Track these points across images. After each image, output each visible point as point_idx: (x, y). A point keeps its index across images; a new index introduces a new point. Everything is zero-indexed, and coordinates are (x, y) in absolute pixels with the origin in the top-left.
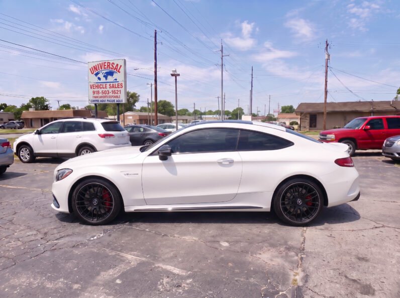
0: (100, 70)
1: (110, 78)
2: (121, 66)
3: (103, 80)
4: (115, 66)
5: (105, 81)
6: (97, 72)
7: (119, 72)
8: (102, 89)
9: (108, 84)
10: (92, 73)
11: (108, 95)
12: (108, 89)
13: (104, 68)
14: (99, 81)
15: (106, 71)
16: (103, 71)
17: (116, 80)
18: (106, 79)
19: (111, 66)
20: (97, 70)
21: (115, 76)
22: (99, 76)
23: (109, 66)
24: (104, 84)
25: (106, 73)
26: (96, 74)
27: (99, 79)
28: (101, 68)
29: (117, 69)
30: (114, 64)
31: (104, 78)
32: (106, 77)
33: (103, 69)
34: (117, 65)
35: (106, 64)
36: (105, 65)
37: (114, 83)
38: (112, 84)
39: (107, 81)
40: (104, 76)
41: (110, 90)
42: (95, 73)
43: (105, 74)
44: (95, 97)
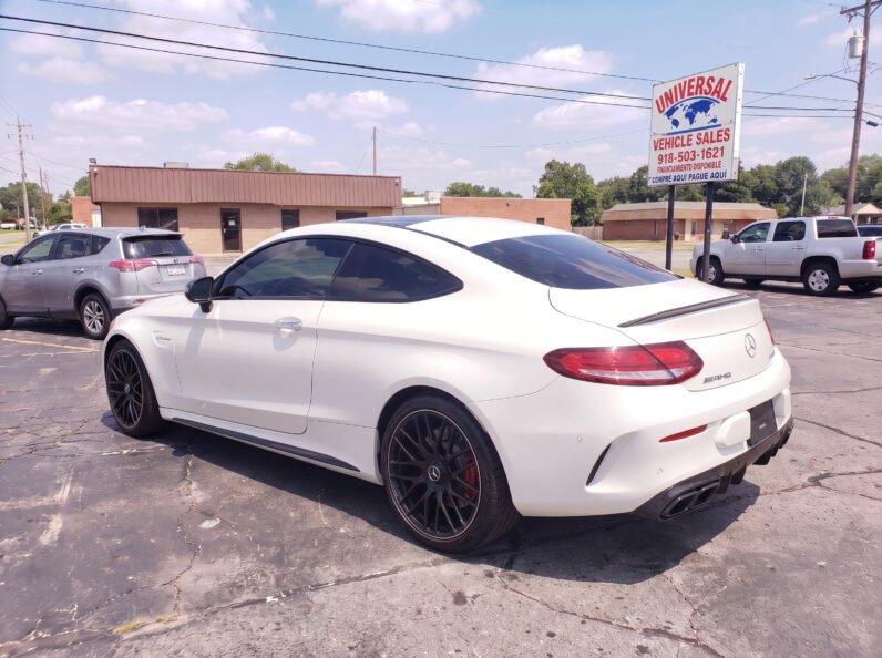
0: (680, 100)
1: (702, 119)
2: (730, 82)
3: (684, 124)
4: (714, 85)
5: (688, 127)
6: (670, 106)
7: (724, 99)
8: (681, 149)
9: (695, 134)
10: (661, 112)
11: (692, 162)
13: (690, 94)
14: (675, 129)
16: (685, 104)
17: (714, 120)
18: (691, 122)
19: (705, 87)
20: (672, 102)
21: (714, 110)
22: (675, 116)
24: (685, 135)
25: (693, 106)
26: (669, 113)
27: (676, 123)
29: (719, 93)
30: (712, 78)
31: (688, 120)
32: (690, 116)
33: (686, 97)
34: (721, 80)
35: (694, 83)
36: (692, 87)
37: (709, 131)
38: (703, 132)
39: (695, 126)
40: (687, 116)
41: (699, 149)
42: (667, 110)
43: (691, 110)
44: (662, 170)
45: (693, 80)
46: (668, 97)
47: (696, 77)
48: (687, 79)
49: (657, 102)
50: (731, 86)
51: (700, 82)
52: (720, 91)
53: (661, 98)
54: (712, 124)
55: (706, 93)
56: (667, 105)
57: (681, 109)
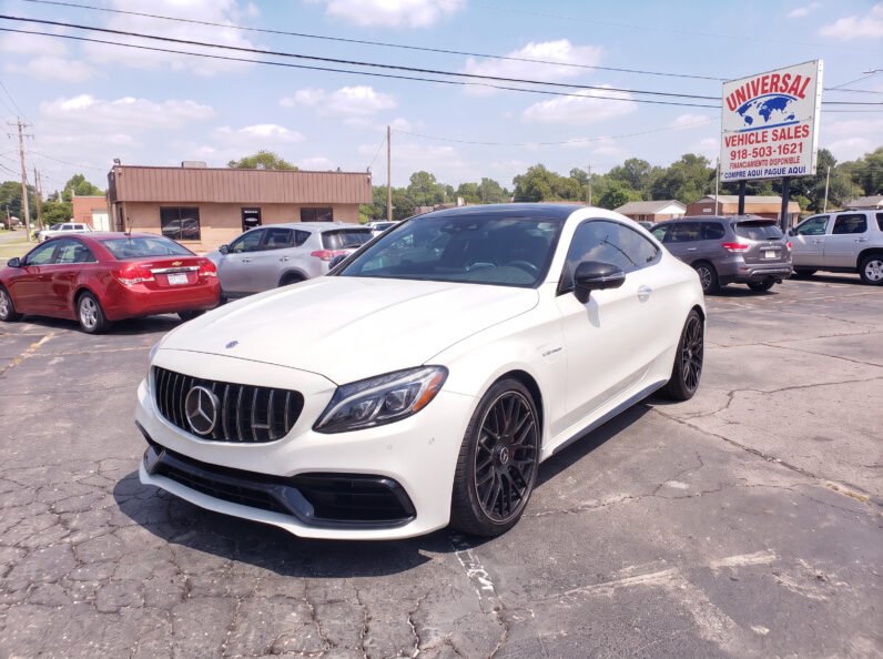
0: (753, 97)
1: (777, 116)
2: (808, 80)
3: (759, 121)
4: (790, 83)
5: (763, 124)
6: (743, 103)
7: (802, 96)
8: (755, 145)
9: (770, 130)
10: (732, 109)
11: (768, 158)
12: (770, 143)
13: (763, 91)
14: (748, 126)
15: (769, 98)
16: (759, 101)
17: (792, 117)
18: (766, 119)
19: (780, 84)
20: (744, 100)
21: (790, 107)
22: (748, 113)
23: (776, 84)
24: (760, 132)
25: (767, 103)
26: (742, 111)
27: (749, 120)
28: (756, 94)
29: (796, 90)
30: (789, 76)
31: (762, 116)
32: (765, 114)
33: (760, 94)
34: (798, 78)
35: (769, 81)
36: (764, 84)
37: (786, 127)
38: (779, 129)
39: (770, 123)
40: (761, 113)
41: (775, 145)
42: (738, 107)
43: (765, 107)
44: (735, 166)
45: (767, 77)
46: (740, 95)
47: (770, 75)
48: (761, 77)
49: (728, 99)
50: (810, 83)
51: (775, 80)
52: (798, 88)
53: (732, 95)
54: (789, 120)
55: (781, 90)
56: (739, 102)
57: (754, 106)
